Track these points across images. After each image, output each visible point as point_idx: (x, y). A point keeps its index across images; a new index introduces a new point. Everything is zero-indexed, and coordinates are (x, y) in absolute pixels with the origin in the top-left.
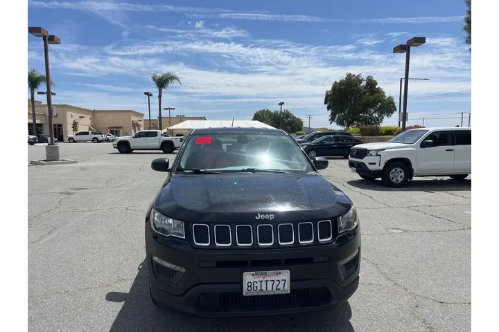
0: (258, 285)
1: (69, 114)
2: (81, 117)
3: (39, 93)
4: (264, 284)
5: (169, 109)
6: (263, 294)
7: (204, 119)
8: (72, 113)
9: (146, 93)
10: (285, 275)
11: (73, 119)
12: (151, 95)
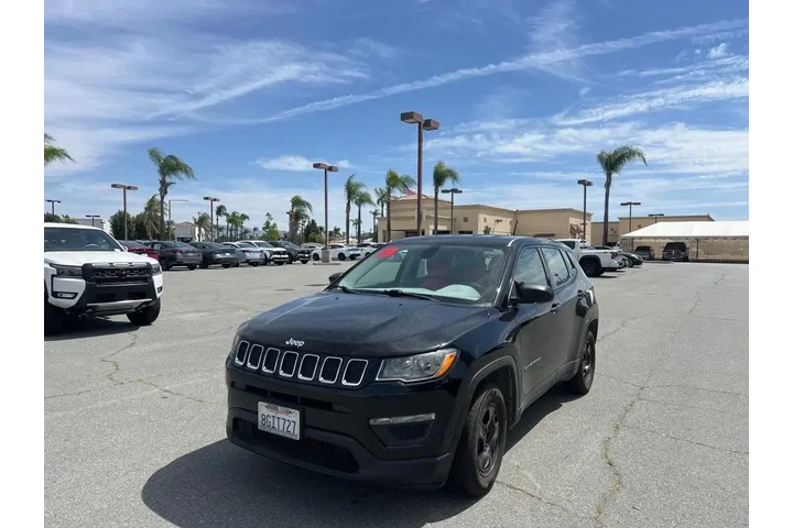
0: (270, 420)
1: (481, 217)
2: (498, 221)
3: (443, 191)
4: (276, 420)
5: (630, 204)
6: (273, 432)
7: (708, 218)
8: (487, 217)
9: (580, 182)
10: (295, 416)
11: (485, 224)
12: (589, 184)
